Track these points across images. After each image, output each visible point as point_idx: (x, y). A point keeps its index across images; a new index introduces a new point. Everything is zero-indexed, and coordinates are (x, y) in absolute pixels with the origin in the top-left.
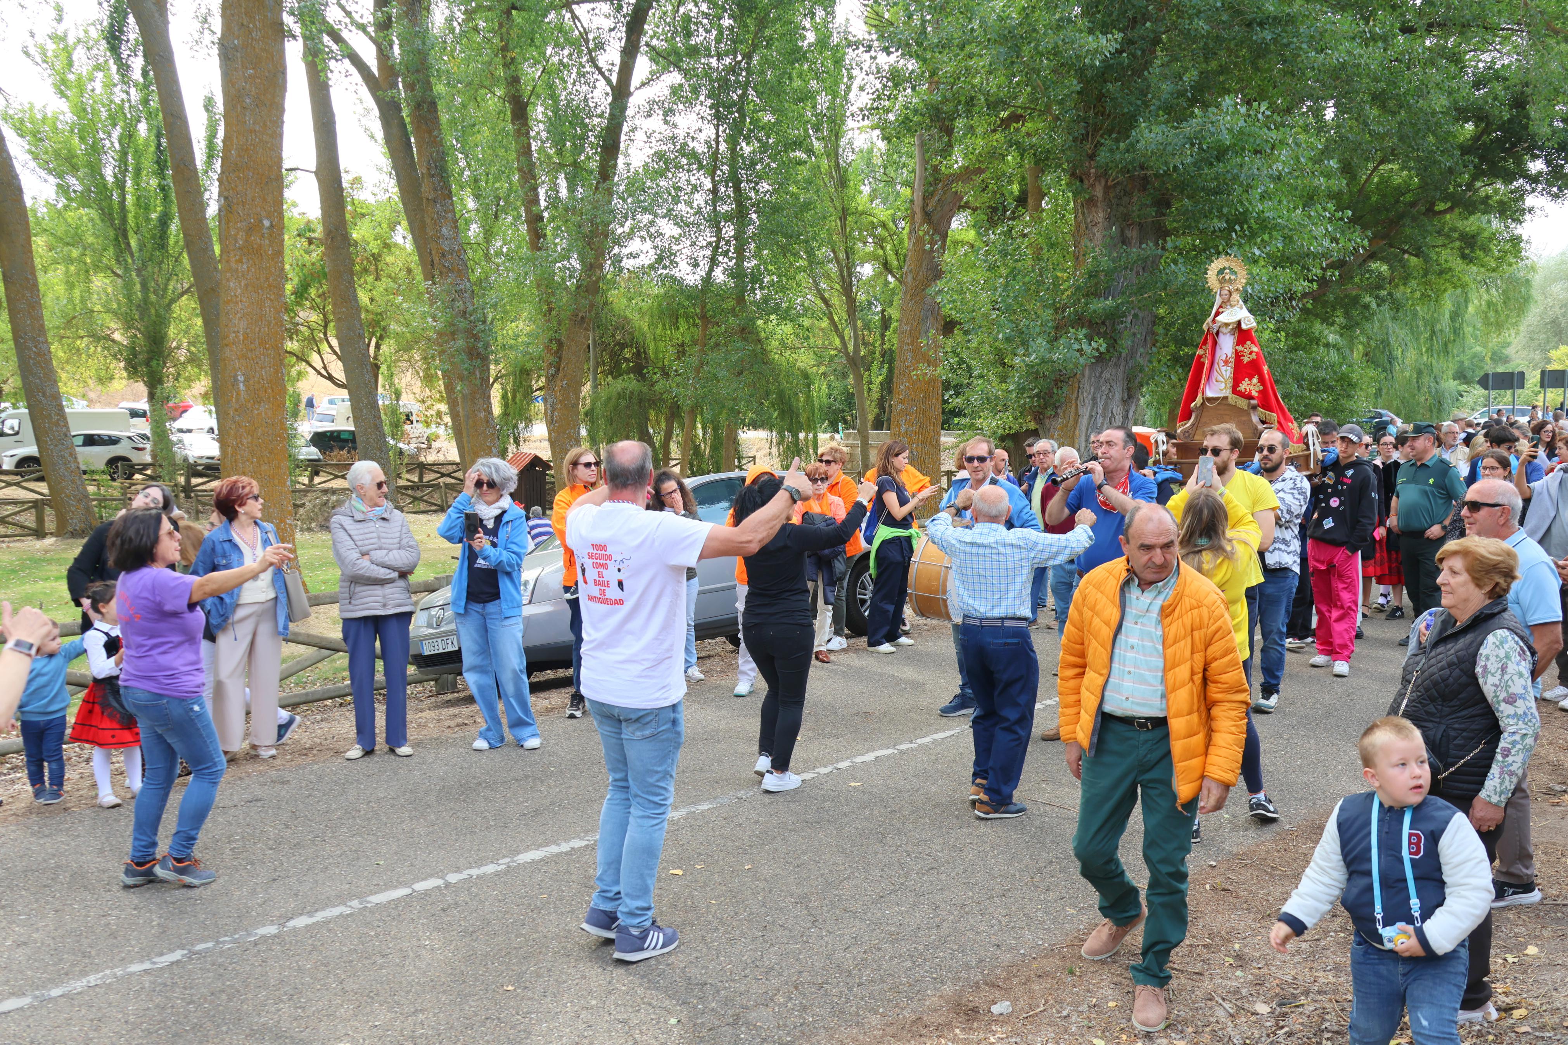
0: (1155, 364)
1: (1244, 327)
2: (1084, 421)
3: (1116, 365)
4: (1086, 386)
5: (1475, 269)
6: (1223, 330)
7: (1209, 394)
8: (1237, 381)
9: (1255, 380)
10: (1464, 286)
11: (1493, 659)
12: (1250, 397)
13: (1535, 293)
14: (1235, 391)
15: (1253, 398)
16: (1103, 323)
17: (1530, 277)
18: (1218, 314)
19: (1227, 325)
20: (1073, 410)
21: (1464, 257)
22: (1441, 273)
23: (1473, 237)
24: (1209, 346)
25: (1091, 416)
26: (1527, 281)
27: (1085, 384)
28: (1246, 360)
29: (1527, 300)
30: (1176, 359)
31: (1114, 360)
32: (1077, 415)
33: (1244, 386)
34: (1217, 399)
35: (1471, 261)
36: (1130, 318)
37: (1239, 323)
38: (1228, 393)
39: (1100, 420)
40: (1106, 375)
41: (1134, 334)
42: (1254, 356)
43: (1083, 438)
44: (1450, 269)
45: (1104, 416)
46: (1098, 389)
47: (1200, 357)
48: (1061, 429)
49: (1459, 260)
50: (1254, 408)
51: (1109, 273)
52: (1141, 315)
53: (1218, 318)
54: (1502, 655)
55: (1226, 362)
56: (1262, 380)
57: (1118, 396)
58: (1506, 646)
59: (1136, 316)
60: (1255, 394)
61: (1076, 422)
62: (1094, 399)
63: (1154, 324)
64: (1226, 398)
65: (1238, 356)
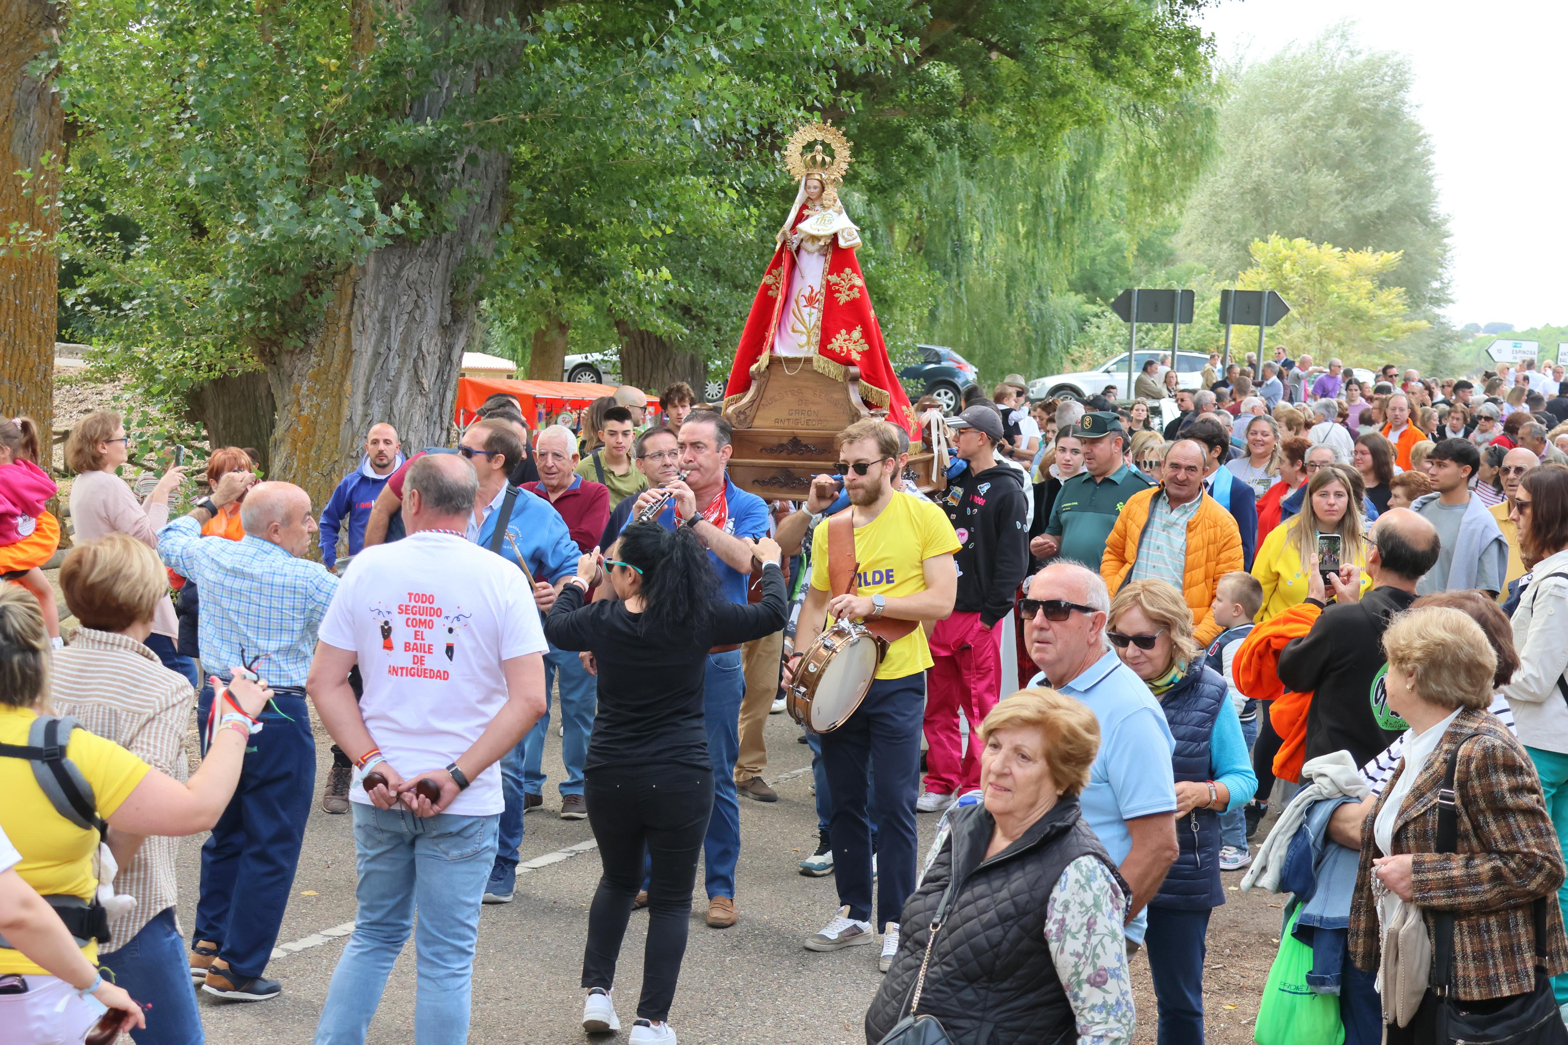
0: (508, 256)
1: (842, 243)
2: (362, 364)
3: (431, 254)
4: (369, 293)
5: (1113, 89)
6: (808, 245)
7: (781, 351)
8: (827, 334)
9: (856, 334)
10: (1095, 122)
11: (1074, 908)
12: (847, 362)
13: (1222, 136)
14: (824, 349)
15: (852, 363)
16: (408, 168)
17: (1214, 104)
18: (800, 218)
19: (814, 238)
20: (340, 340)
21: (1097, 65)
22: (1053, 95)
23: (1115, 27)
24: (783, 270)
25: (377, 354)
26: (1209, 113)
27: (368, 288)
28: (843, 298)
29: (1205, 148)
30: (549, 249)
31: (426, 244)
32: (349, 352)
33: (838, 343)
34: (797, 360)
35: (1109, 75)
36: (461, 161)
37: (835, 237)
38: (812, 351)
39: (394, 363)
40: (410, 272)
41: (470, 194)
42: (855, 294)
43: (359, 398)
44: (1071, 87)
45: (403, 354)
46: (393, 299)
47: (767, 287)
48: (316, 378)
49: (1089, 72)
50: (854, 379)
51: (424, 72)
52: (482, 156)
53: (801, 226)
54: (1089, 902)
55: (811, 301)
56: (867, 335)
57: (432, 318)
58: (1095, 885)
59: (472, 159)
60: (855, 356)
61: (347, 364)
62: (384, 320)
63: (508, 175)
64: (809, 360)
65: (830, 291)
